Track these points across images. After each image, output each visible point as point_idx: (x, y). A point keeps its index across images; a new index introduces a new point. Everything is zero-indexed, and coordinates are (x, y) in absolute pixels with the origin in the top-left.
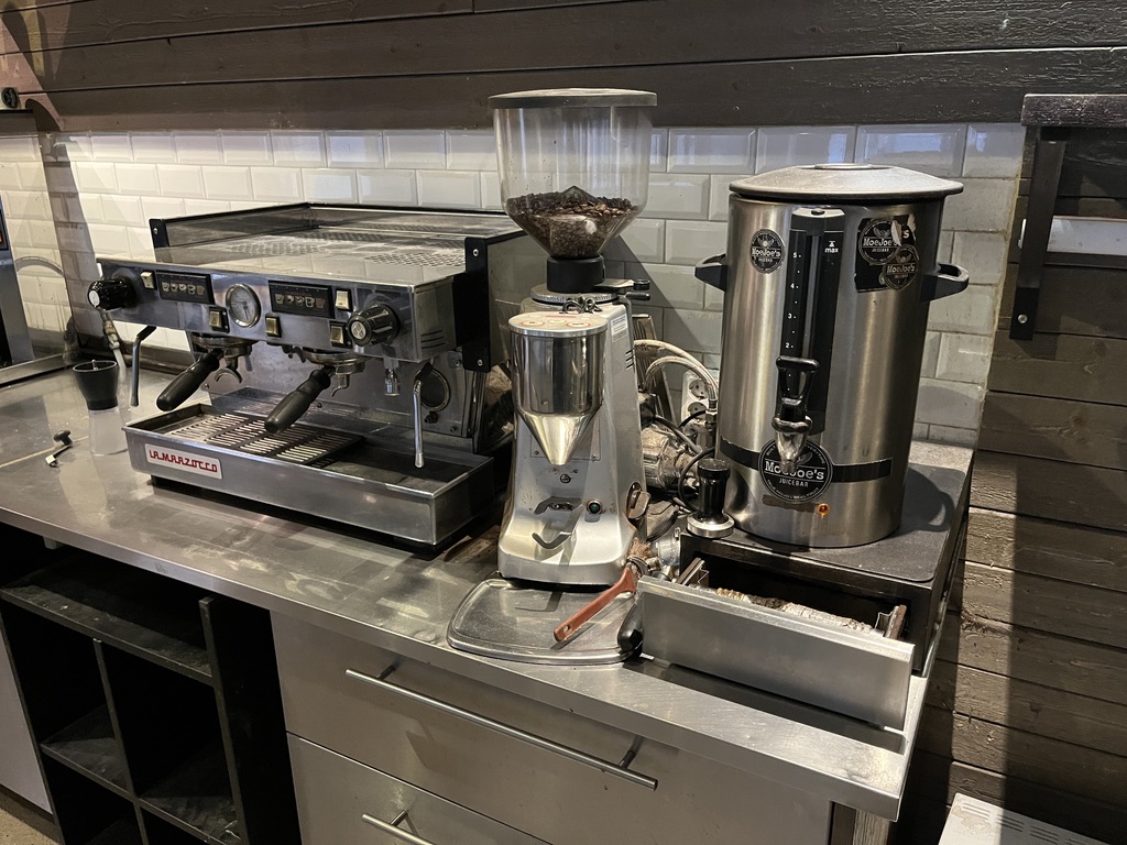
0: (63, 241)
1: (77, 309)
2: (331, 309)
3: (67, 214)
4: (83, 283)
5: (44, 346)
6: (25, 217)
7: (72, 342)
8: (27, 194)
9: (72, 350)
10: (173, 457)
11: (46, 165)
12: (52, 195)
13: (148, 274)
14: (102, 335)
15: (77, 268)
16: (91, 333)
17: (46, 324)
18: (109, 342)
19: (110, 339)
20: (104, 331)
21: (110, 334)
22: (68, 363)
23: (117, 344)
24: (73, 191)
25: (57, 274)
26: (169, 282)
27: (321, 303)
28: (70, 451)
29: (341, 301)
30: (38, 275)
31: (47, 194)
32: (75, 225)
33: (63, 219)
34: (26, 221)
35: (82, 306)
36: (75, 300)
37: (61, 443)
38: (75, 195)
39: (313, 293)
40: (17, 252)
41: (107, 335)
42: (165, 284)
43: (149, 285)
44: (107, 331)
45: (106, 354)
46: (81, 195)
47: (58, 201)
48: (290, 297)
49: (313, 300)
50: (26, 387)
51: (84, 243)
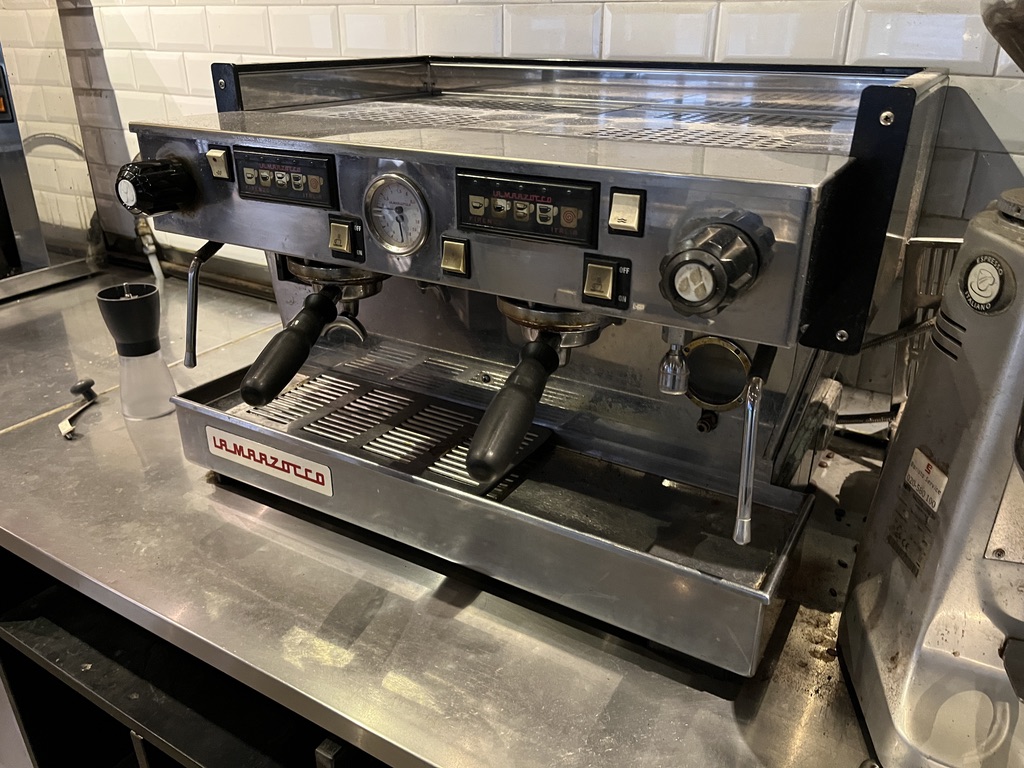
0: (84, 115)
1: (103, 202)
2: (591, 228)
3: (89, 79)
4: (110, 168)
5: (61, 246)
6: (39, 83)
7: (98, 243)
8: (39, 52)
9: (98, 253)
10: (251, 453)
11: (63, 13)
12: (71, 53)
13: (219, 153)
14: (134, 235)
15: (102, 150)
16: (120, 233)
17: (65, 219)
18: (143, 246)
19: (144, 242)
20: (136, 230)
21: (144, 235)
22: (94, 270)
23: (152, 248)
24: (98, 47)
25: (77, 156)
26: (257, 169)
27: (571, 217)
28: (93, 410)
29: (623, 214)
30: (54, 157)
31: (63, 52)
32: (98, 93)
33: (84, 84)
34: (39, 88)
35: (107, 197)
36: (100, 191)
37: (81, 396)
38: (99, 52)
39: (557, 198)
40: (26, 128)
41: (140, 236)
42: (248, 172)
43: (218, 170)
44: (140, 231)
45: (139, 259)
46: (107, 53)
47: (78, 61)
48: (501, 203)
49: (553, 210)
50: (40, 300)
51: (110, 118)
